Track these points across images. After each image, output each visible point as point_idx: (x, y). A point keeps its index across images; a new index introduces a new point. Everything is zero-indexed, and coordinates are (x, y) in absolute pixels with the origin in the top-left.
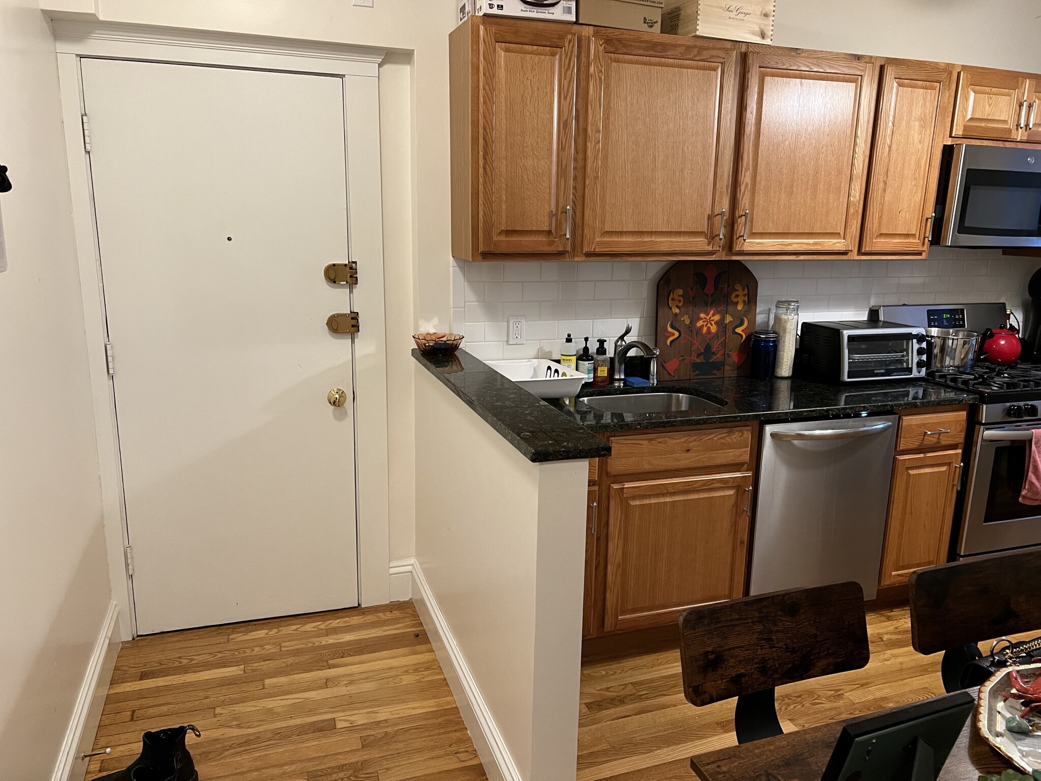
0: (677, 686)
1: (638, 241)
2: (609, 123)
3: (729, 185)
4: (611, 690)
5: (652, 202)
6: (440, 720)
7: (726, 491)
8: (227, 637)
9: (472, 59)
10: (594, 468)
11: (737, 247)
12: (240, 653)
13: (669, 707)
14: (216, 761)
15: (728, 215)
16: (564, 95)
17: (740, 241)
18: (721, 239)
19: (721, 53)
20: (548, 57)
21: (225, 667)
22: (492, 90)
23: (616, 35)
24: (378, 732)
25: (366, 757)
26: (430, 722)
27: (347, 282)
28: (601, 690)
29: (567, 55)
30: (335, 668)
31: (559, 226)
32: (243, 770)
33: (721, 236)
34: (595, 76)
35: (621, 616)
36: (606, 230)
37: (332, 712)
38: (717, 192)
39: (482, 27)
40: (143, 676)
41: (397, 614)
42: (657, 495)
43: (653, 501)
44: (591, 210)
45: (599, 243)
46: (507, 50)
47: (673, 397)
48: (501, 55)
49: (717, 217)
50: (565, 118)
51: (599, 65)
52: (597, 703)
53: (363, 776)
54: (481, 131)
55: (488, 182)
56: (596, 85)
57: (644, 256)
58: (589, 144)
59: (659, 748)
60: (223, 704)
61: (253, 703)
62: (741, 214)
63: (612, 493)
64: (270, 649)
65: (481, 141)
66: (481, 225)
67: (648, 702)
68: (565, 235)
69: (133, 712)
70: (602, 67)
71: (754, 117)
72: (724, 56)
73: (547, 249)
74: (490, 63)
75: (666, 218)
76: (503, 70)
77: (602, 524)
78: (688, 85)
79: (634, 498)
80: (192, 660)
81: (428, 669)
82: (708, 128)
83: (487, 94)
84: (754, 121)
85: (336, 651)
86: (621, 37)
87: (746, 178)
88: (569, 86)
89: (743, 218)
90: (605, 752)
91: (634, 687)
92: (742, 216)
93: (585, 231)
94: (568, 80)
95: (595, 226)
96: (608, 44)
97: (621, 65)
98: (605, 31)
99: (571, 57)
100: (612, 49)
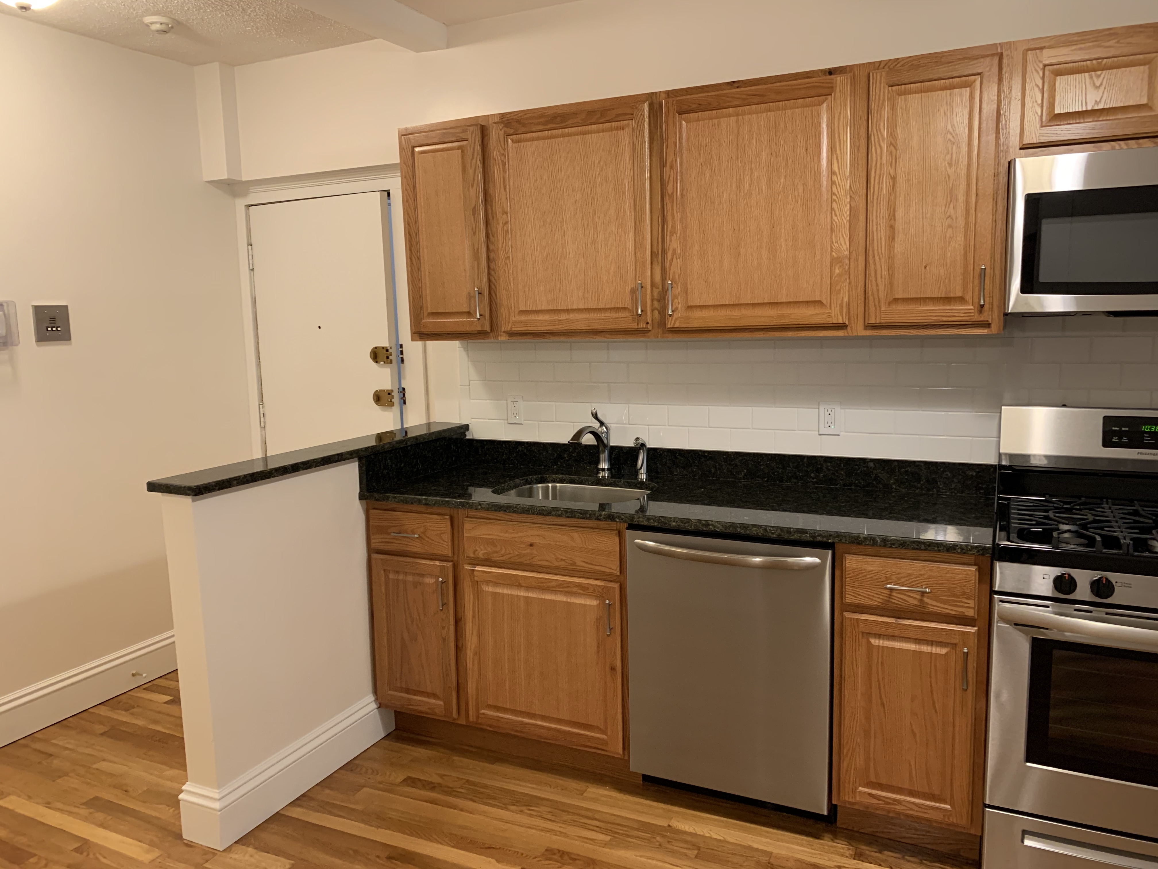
1: (554, 320)
5: (565, 278)
7: (586, 600)
16: (471, 184)
19: (628, 110)
20: (455, 151)
22: (412, 190)
23: (521, 116)
27: (384, 362)
29: (470, 146)
34: (498, 160)
35: (482, 709)
36: (521, 309)
39: (402, 138)
45: (517, 323)
46: (422, 153)
51: (501, 148)
56: (499, 168)
58: (498, 226)
63: (464, 573)
70: (504, 150)
71: (677, 171)
72: (632, 111)
74: (409, 167)
75: (581, 294)
76: (420, 170)
78: (593, 151)
79: (487, 583)
83: (409, 194)
86: (525, 116)
87: (672, 243)
95: (509, 305)
96: (507, 128)
97: (522, 144)
98: (509, 115)
99: (474, 146)
100: (512, 131)
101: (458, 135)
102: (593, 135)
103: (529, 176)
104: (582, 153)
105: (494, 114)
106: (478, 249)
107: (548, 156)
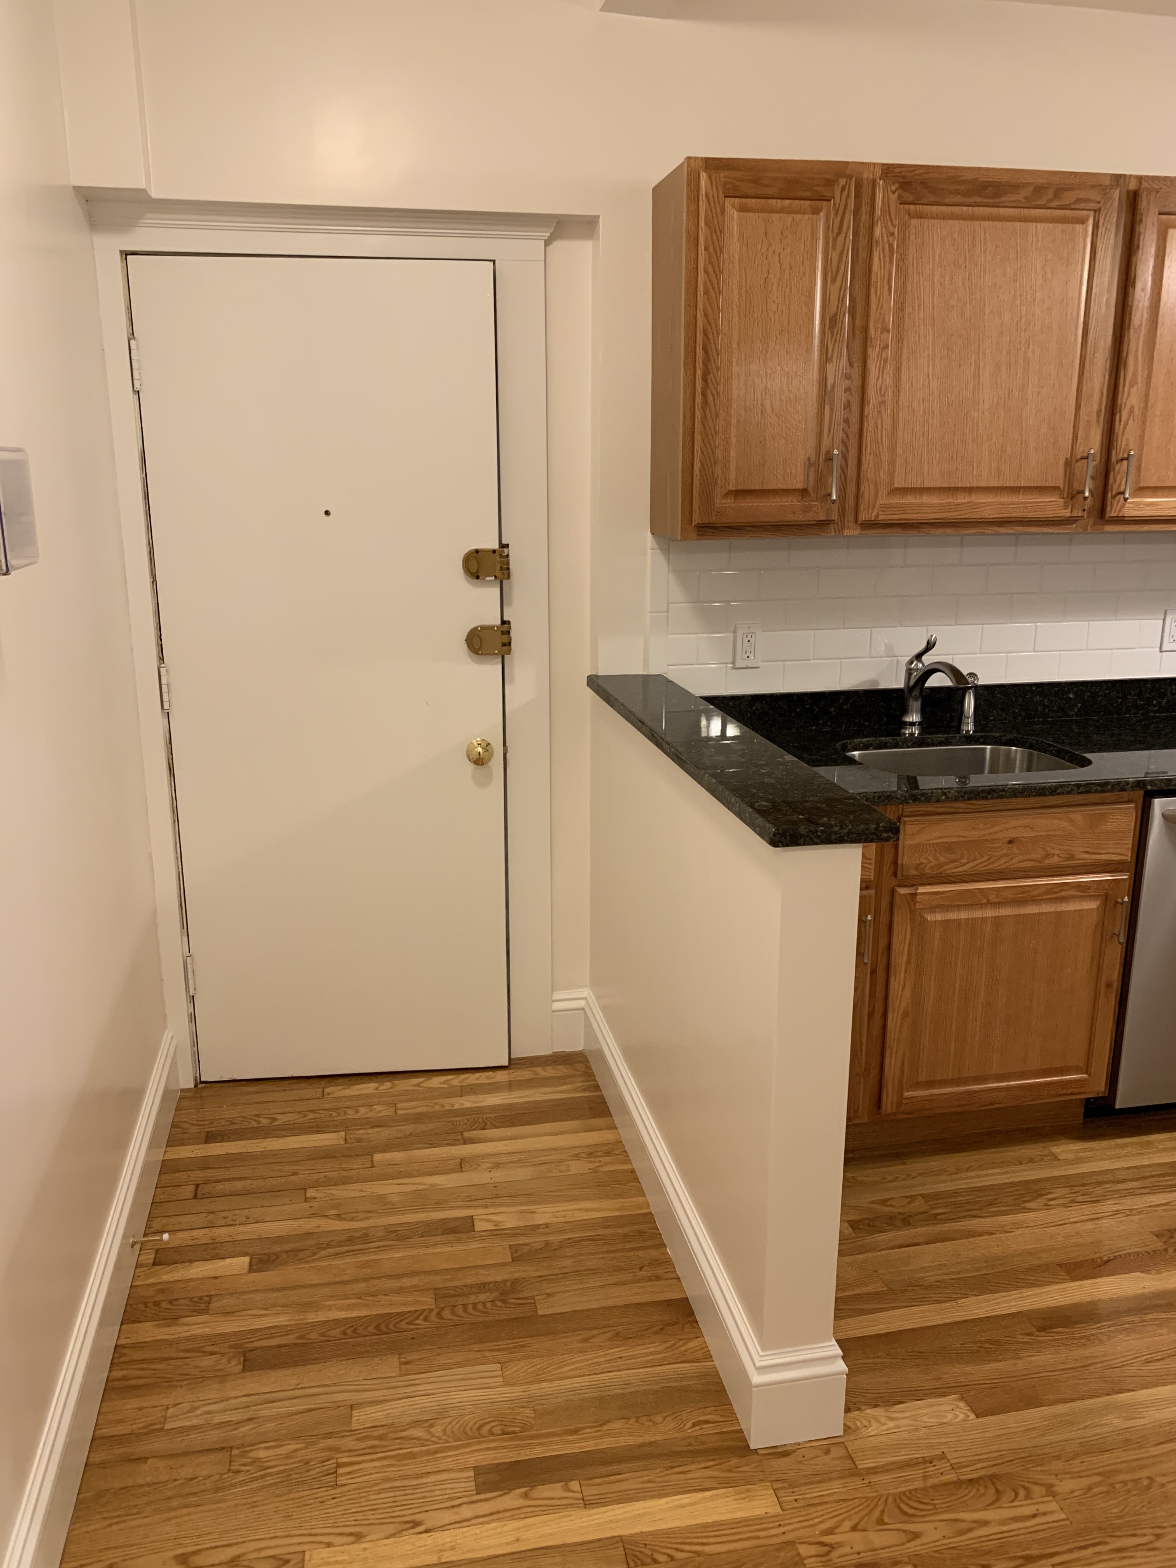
0: (995, 1204)
1: (949, 503)
2: (903, 316)
3: (1100, 410)
4: (889, 1203)
5: (973, 440)
6: (625, 1230)
7: (1084, 904)
8: (321, 1090)
9: (687, 226)
10: (869, 861)
11: (1114, 509)
12: (339, 1114)
13: (981, 1236)
14: (306, 1262)
15: (1098, 459)
16: (832, 277)
17: (1119, 501)
18: (1085, 498)
19: (1094, 195)
20: (807, 217)
21: (319, 1132)
22: (718, 273)
23: (919, 175)
24: (535, 1241)
25: (517, 1275)
26: (610, 1231)
27: (495, 577)
28: (873, 1202)
29: (837, 211)
30: (474, 1143)
31: (821, 481)
32: (346, 1278)
33: (1087, 494)
34: (883, 243)
35: (908, 1091)
36: (896, 486)
37: (470, 1207)
38: (1081, 423)
39: (704, 176)
40: (210, 1138)
41: (563, 1070)
42: (971, 906)
43: (964, 915)
44: (872, 455)
45: (884, 507)
46: (743, 209)
47: (1001, 753)
48: (734, 217)
49: (1080, 463)
50: (833, 310)
51: (890, 224)
52: (867, 1222)
53: (513, 1301)
54: (700, 338)
55: (709, 417)
56: (884, 256)
57: (959, 527)
58: (870, 351)
59: (965, 1296)
60: (317, 1184)
61: (357, 1186)
62: (1121, 456)
63: (897, 900)
64: (381, 1111)
65: (700, 352)
66: (696, 483)
67: (947, 1227)
68: (830, 495)
69: (197, 1186)
70: (894, 227)
71: (1148, 296)
72: (1099, 199)
73: (801, 517)
74: (715, 231)
75: (994, 465)
76: (735, 239)
77: (880, 950)
78: (1036, 249)
79: (933, 909)
80: (274, 1120)
81: (608, 1153)
82: (1069, 317)
83: (710, 280)
84: (1147, 304)
85: (474, 1119)
86: (927, 176)
87: (1131, 398)
88: (840, 261)
89: (1125, 462)
90: (876, 1295)
91: (926, 1202)
92: (1122, 460)
93: (862, 489)
94: (839, 250)
95: (878, 479)
96: (904, 190)
97: (925, 222)
98: (901, 169)
99: (844, 214)
100: (911, 198)
101: (817, 188)
102: (1039, 225)
103: (933, 275)
104: (1019, 251)
105: (874, 164)
106: (833, 386)
107: (966, 246)
